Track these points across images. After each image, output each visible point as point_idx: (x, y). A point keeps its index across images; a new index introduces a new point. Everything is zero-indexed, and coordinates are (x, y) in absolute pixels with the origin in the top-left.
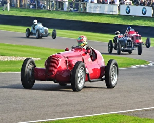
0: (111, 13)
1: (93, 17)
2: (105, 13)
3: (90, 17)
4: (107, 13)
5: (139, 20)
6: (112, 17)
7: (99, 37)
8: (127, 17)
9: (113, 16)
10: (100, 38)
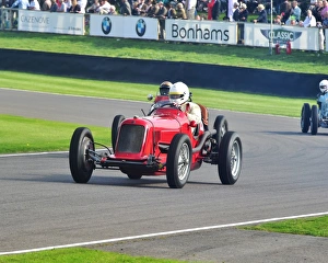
0: (71, 32)
1: (33, 41)
2: (57, 31)
3: (25, 40)
4: (61, 32)
5: (130, 46)
6: (72, 40)
7: (46, 82)
8: (105, 40)
9: (74, 38)
10: (48, 86)
